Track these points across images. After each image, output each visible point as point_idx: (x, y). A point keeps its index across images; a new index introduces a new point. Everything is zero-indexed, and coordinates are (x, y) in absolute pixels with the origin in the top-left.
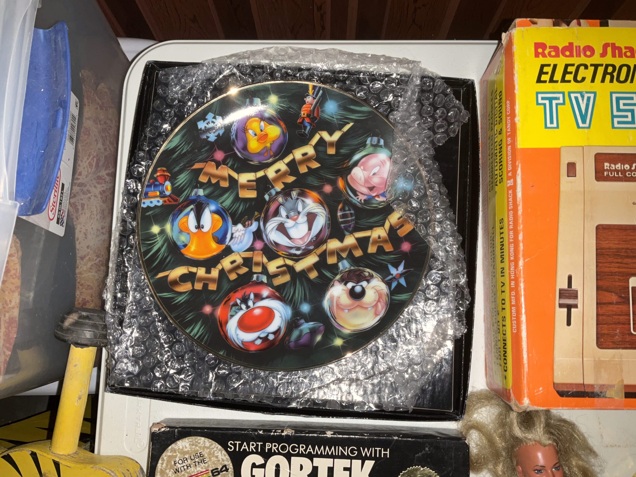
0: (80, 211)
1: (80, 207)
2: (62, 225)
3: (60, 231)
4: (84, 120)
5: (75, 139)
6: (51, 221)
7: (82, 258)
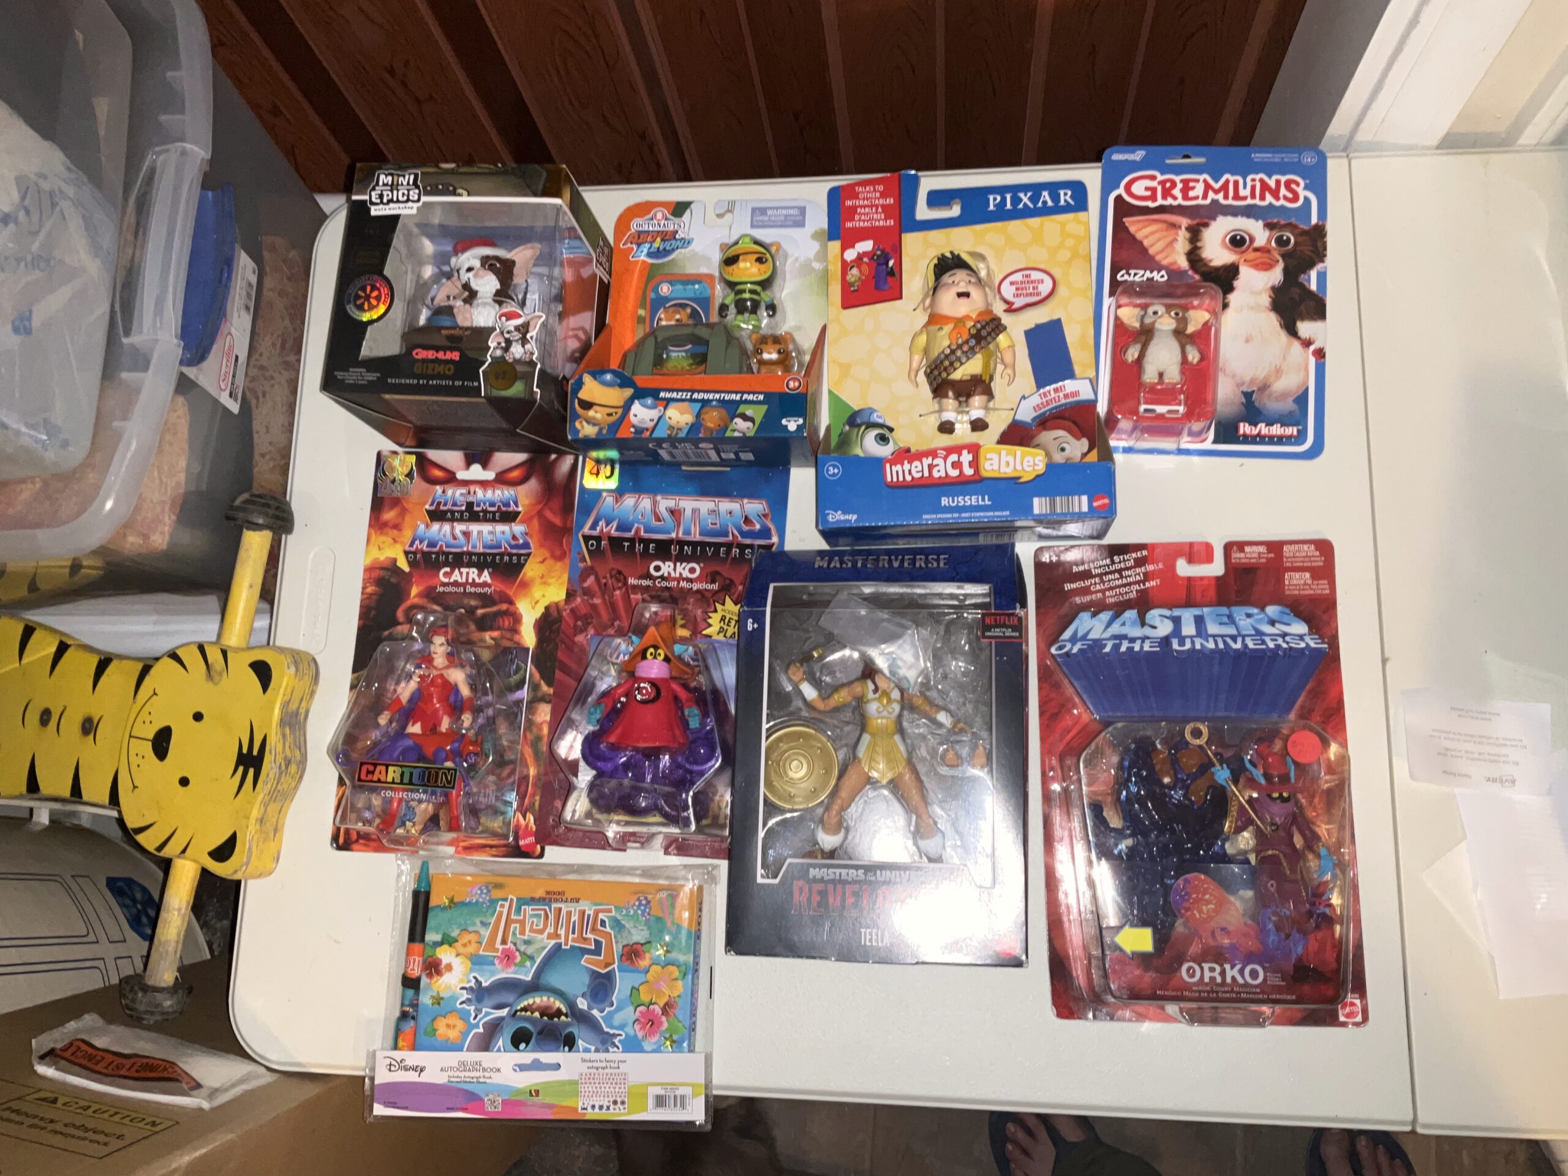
0: (261, 399)
1: (260, 395)
2: (236, 400)
3: (234, 407)
4: (265, 292)
5: (252, 309)
6: (223, 394)
7: (263, 455)
